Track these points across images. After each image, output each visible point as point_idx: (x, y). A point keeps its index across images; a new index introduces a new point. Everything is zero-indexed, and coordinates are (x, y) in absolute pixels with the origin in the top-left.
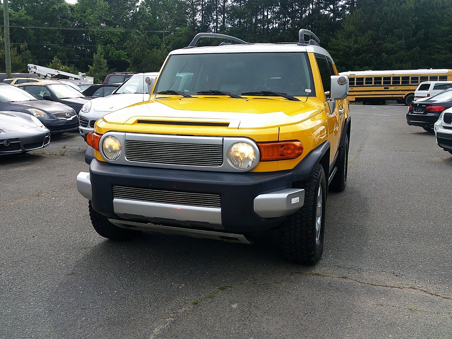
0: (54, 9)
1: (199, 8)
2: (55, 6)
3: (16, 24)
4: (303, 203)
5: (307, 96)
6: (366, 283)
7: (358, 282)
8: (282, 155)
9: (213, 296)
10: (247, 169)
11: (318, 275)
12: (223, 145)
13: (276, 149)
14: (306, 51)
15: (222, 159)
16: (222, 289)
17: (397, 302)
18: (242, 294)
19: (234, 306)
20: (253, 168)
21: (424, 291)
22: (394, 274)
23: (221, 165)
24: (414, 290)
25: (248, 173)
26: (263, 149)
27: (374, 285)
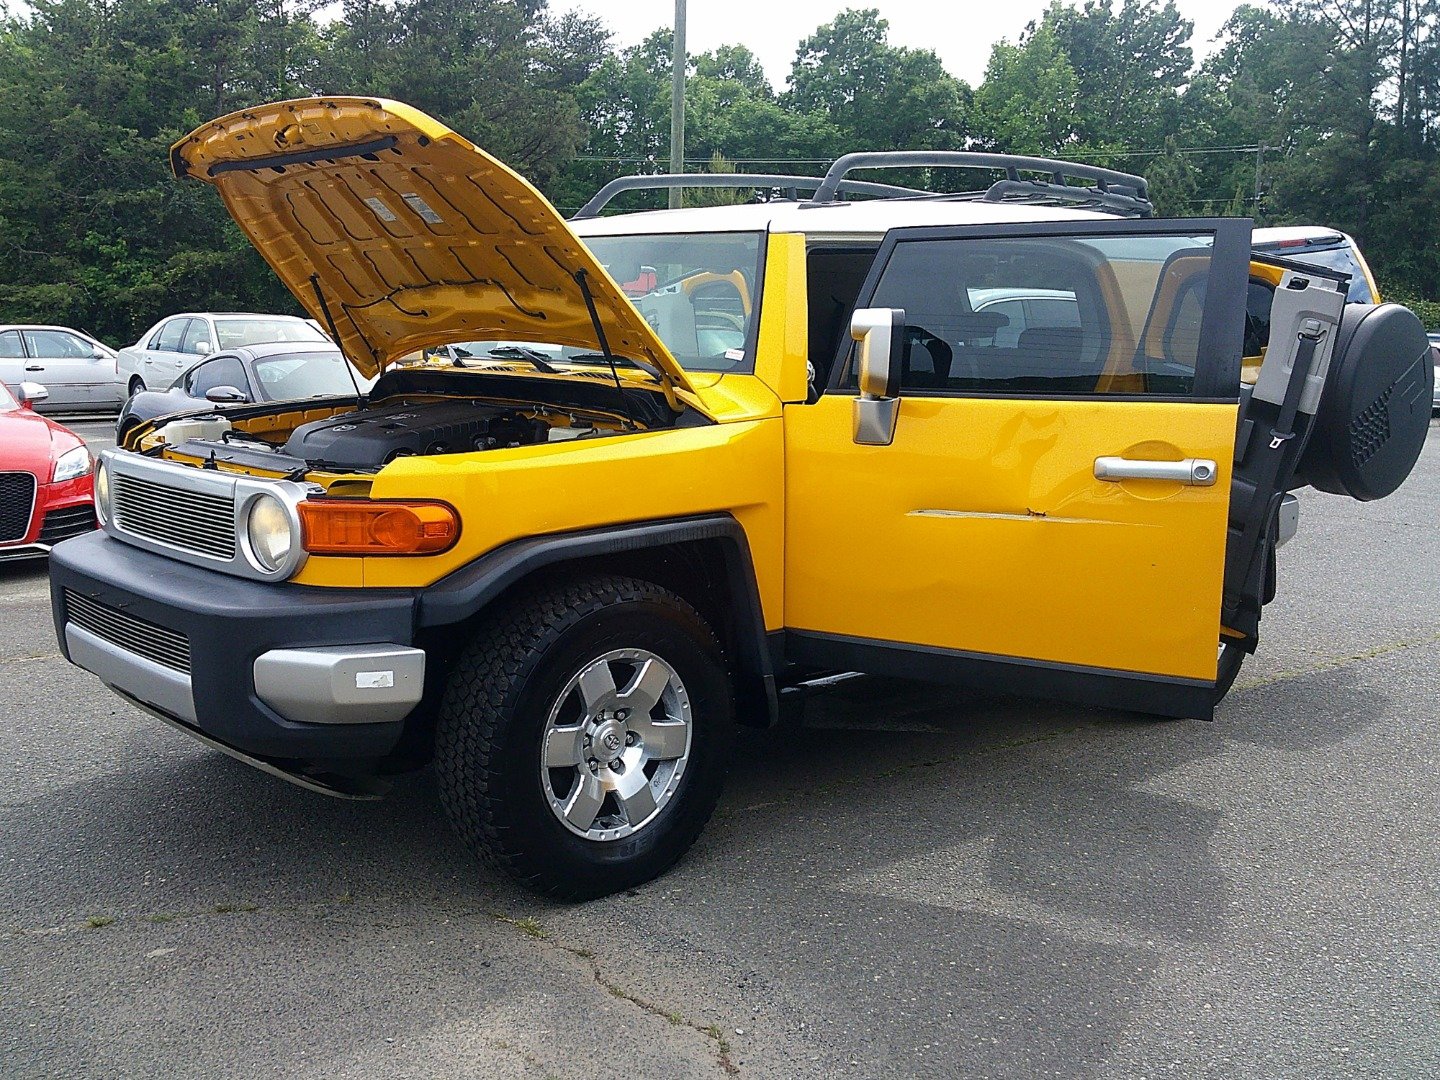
0: (914, 99)
1: (1390, 62)
2: (917, 90)
3: (797, 152)
4: (414, 692)
5: (724, 371)
6: (612, 982)
7: (598, 974)
8: (376, 542)
9: (167, 920)
10: (278, 574)
11: (533, 932)
12: (233, 500)
13: (357, 523)
14: (765, 228)
15: (233, 538)
16: (220, 910)
17: (561, 1052)
18: (240, 930)
19: (158, 952)
20: (294, 572)
21: (725, 1048)
22: (746, 980)
23: (233, 555)
24: (702, 1036)
25: (285, 585)
26: (311, 518)
27: (619, 995)
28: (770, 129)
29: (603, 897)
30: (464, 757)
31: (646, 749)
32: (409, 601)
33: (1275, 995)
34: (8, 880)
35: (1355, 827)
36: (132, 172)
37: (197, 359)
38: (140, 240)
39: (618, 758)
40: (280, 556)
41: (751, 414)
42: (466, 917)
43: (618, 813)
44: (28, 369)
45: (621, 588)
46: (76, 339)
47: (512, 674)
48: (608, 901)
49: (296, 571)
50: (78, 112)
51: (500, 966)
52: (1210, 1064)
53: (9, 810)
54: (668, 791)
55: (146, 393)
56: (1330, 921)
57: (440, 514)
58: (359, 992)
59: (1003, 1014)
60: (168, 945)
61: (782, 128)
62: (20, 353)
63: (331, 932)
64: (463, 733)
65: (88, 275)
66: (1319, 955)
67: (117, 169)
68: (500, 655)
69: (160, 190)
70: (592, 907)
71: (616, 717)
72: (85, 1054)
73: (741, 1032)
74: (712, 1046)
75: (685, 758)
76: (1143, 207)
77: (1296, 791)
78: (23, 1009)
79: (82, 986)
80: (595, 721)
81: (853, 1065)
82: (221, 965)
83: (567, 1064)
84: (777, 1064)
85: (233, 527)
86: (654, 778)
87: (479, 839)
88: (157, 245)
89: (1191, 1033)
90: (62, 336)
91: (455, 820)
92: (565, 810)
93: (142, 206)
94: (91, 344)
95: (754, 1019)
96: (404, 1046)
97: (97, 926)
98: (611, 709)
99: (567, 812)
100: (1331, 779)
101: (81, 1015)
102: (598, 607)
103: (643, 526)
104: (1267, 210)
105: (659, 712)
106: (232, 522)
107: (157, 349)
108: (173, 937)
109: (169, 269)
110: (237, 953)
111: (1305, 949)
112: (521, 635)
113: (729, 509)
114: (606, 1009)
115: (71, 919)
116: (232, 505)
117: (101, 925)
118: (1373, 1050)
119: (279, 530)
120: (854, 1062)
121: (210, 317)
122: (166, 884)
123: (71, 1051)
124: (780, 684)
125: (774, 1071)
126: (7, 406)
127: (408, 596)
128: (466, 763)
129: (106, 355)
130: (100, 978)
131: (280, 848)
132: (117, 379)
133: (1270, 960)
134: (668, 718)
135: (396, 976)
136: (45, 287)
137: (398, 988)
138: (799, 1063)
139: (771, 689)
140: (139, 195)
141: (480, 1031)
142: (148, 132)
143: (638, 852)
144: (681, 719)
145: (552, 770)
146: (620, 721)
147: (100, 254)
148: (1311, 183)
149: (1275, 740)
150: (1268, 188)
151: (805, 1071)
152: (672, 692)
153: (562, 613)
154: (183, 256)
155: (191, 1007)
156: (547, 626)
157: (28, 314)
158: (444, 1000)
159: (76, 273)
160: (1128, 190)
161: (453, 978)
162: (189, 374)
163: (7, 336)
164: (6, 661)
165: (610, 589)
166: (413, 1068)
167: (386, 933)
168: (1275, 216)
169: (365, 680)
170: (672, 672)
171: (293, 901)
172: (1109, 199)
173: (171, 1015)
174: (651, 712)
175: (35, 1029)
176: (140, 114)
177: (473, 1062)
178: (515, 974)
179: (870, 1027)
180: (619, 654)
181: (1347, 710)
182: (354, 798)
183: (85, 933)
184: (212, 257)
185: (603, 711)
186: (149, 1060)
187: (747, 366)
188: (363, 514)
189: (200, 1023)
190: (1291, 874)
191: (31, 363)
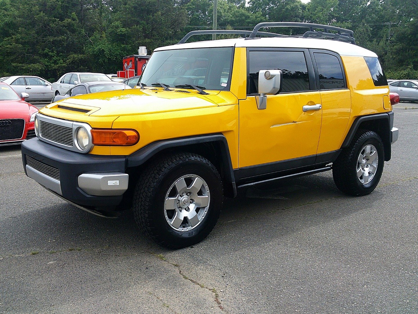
0: (287, 9)
2: (288, 7)
3: (252, 25)
4: (125, 187)
5: (221, 90)
6: (184, 274)
7: (180, 272)
8: (114, 142)
9: (54, 253)
10: (85, 151)
11: (162, 258)
12: (72, 129)
13: (108, 136)
14: (234, 46)
15: (72, 140)
16: (70, 250)
17: (168, 296)
18: (76, 256)
19: (51, 263)
20: (90, 151)
21: (217, 296)
22: (224, 275)
23: (72, 145)
24: (210, 292)
25: (87, 154)
26: (94, 134)
27: (186, 278)
28: (244, 18)
29: (183, 248)
30: (141, 207)
31: (196, 204)
32: (124, 159)
33: (386, 283)
34: (9, 240)
35: (413, 231)
36: (57, 31)
37: (73, 86)
38: (60, 51)
39: (188, 207)
40: (86, 146)
41: (229, 103)
42: (142, 253)
43: (188, 223)
44: (26, 89)
45: (188, 156)
46: (41, 80)
47: (155, 182)
48: (185, 249)
49: (91, 150)
50: (42, 14)
51: (152, 269)
52: (365, 305)
53: (11, 219)
54: (203, 217)
55: (60, 96)
56: (404, 260)
57: (133, 133)
58: (109, 276)
59: (302, 287)
60: (54, 260)
61: (248, 17)
62: (24, 84)
63: (102, 257)
64: (140, 200)
65: (45, 61)
66: (401, 271)
67: (52, 30)
68: (151, 177)
69: (65, 36)
70: (180, 251)
71: (187, 195)
72: (27, 293)
73: (222, 291)
74: (213, 295)
75: (208, 207)
76: (352, 39)
77: (395, 219)
78: (10, 279)
79: (28, 272)
80: (181, 196)
81: (256, 302)
82: (69, 267)
83: (169, 300)
84: (233, 301)
85: (72, 137)
86: (199, 213)
87: (146, 231)
88: (64, 52)
89: (360, 294)
90: (36, 79)
91: (139, 225)
92: (171, 223)
93: (60, 41)
94: (45, 81)
95: (226, 287)
96: (121, 293)
97: (34, 254)
98: (185, 192)
99: (172, 223)
100: (406, 215)
101: (27, 281)
102: (181, 162)
103: (195, 137)
104: (392, 42)
105: (200, 193)
106: (72, 135)
107: (63, 83)
108: (56, 258)
109: (68, 60)
110: (74, 263)
111: (396, 269)
112: (158, 170)
113: (222, 132)
114: (182, 283)
115: (26, 252)
116: (72, 130)
117: (35, 254)
118: (417, 302)
119: (85, 138)
120: (256, 301)
121: (78, 74)
122: (55, 242)
123: (23, 292)
124: (237, 184)
125: (231, 303)
126: (17, 99)
127: (123, 158)
128: (141, 209)
129: (49, 85)
130: (33, 270)
131: (89, 231)
132: (52, 92)
133: (385, 272)
134: (203, 195)
135: (120, 271)
136: (32, 64)
137: (121, 275)
138: (239, 301)
139: (235, 187)
140: (59, 38)
141: (144, 289)
142: (62, 20)
143: (193, 234)
144: (207, 196)
145: (167, 211)
146: (188, 196)
147: (48, 55)
148: (406, 34)
149: (389, 203)
150: (392, 35)
151: (241, 304)
152: (204, 187)
153: (170, 164)
154: (72, 56)
155: (59, 280)
156: (165, 168)
157: (28, 73)
158: (134, 279)
159: (41, 60)
160: (347, 34)
161: (137, 272)
162: (71, 90)
163: (20, 79)
164: (14, 174)
165: (185, 157)
166: (123, 300)
167: (118, 258)
168: (394, 44)
169: (111, 183)
170: (204, 181)
171: (92, 247)
172: (342, 37)
173: (53, 282)
174: (197, 193)
175: (13, 286)
176: (59, 14)
177: (141, 298)
178: (156, 271)
179: (261, 290)
180: (187, 176)
181: (412, 194)
182: (109, 218)
183: (30, 256)
184: (80, 56)
185: (183, 193)
186: (45, 295)
187: (228, 88)
188: (110, 133)
189: (61, 285)
190: (393, 245)
191: (27, 87)
